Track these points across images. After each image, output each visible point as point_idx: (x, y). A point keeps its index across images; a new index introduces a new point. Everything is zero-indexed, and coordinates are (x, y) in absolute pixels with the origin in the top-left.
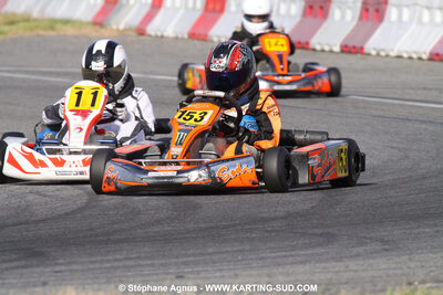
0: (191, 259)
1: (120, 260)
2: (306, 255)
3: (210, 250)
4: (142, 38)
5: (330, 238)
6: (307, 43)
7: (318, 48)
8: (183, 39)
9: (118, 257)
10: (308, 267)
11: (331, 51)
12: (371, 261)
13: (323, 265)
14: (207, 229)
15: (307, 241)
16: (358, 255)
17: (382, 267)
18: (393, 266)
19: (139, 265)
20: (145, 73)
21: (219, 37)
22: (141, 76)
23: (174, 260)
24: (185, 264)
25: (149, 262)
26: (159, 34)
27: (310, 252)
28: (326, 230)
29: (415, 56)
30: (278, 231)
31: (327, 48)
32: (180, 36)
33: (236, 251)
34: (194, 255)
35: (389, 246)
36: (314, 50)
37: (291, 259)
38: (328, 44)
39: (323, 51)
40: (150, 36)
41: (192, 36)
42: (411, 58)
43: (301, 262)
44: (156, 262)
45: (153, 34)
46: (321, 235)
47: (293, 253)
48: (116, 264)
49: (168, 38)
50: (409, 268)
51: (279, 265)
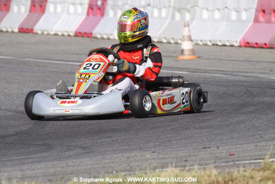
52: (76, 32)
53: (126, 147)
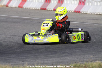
0: (25, 57)
1: (8, 58)
2: (51, 56)
3: (29, 55)
4: (7, 7)
5: (56, 53)
6: (46, 9)
7: (48, 9)
8: (17, 8)
9: (8, 57)
10: (52, 59)
11: (51, 10)
12: (66, 58)
13: (55, 58)
14: (27, 51)
15: (51, 53)
16: (63, 56)
17: (69, 59)
18: (71, 59)
19: (13, 59)
20: (9, 15)
21: (25, 7)
22: (8, 16)
23: (21, 58)
24: (23, 58)
25: (15, 58)
26: (11, 6)
27: (52, 56)
28: (55, 51)
29: (70, 11)
30: (43, 51)
31: (50, 10)
32: (16, 7)
33: (35, 56)
34: (25, 56)
35: (69, 54)
36: (47, 10)
37: (48, 57)
38: (50, 9)
39: (49, 10)
40: (9, 7)
41: (19, 7)
42: (69, 12)
43: (50, 58)
44: (17, 58)
45: (10, 6)
46: (54, 52)
47: (48, 56)
48: (8, 59)
49: (13, 7)
50: (75, 59)
51: (45, 58)
52: (74, 11)
53: (84, 53)
